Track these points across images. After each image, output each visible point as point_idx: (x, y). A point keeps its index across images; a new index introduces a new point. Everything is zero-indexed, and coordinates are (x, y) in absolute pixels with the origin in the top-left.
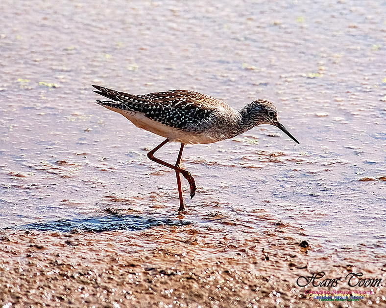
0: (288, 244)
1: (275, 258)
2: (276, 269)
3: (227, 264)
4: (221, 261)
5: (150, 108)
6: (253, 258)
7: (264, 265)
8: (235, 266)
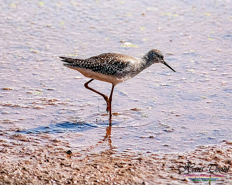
0: (59, 152)
1: (52, 161)
2: (53, 167)
3: (24, 164)
4: (21, 162)
5: (95, 66)
6: (39, 160)
7: (46, 164)
8: (29, 165)
